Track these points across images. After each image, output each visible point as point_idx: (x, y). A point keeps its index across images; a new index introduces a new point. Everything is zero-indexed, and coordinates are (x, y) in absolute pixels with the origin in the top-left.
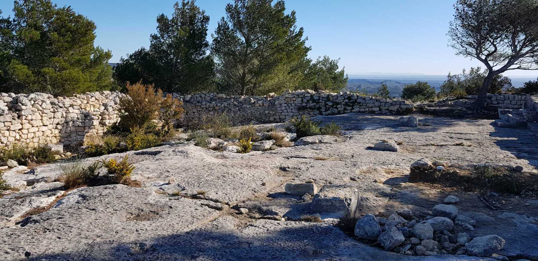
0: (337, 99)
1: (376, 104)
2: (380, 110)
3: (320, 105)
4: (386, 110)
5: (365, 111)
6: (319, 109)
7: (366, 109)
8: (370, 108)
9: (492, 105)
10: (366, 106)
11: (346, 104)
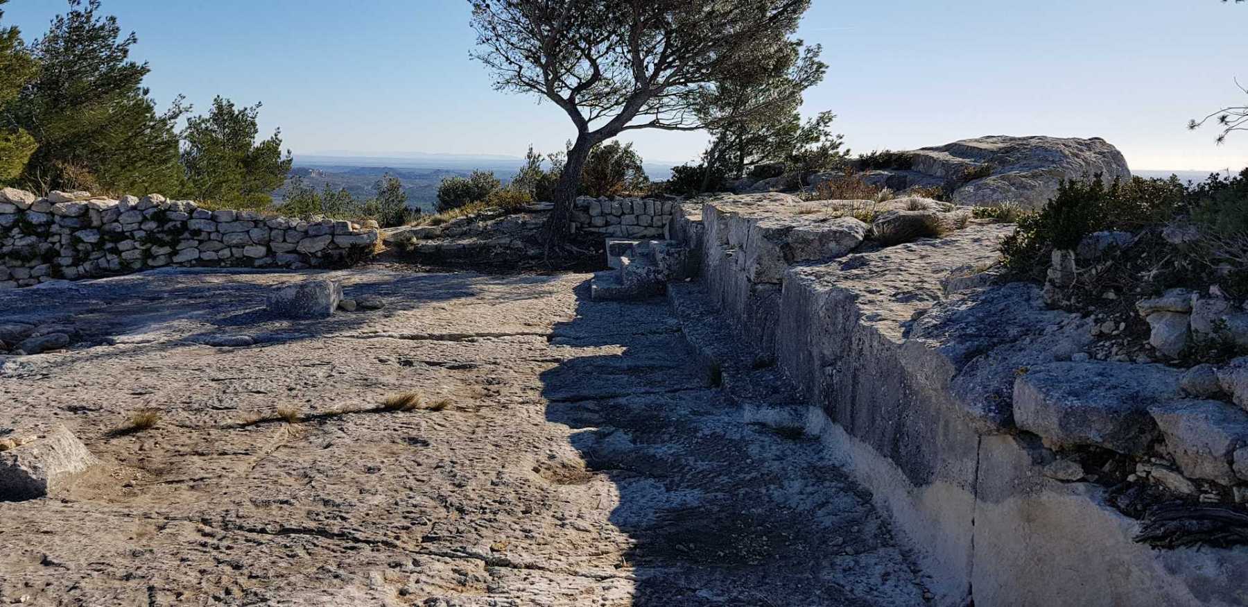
0: (117, 221)
1: (256, 233)
2: (270, 252)
3: (54, 243)
4: (288, 252)
5: (220, 260)
6: (50, 256)
7: (220, 253)
8: (234, 250)
9: (592, 229)
10: (222, 241)
11: (151, 238)
